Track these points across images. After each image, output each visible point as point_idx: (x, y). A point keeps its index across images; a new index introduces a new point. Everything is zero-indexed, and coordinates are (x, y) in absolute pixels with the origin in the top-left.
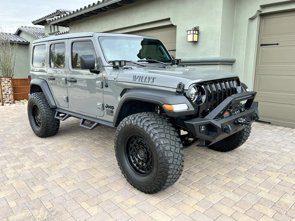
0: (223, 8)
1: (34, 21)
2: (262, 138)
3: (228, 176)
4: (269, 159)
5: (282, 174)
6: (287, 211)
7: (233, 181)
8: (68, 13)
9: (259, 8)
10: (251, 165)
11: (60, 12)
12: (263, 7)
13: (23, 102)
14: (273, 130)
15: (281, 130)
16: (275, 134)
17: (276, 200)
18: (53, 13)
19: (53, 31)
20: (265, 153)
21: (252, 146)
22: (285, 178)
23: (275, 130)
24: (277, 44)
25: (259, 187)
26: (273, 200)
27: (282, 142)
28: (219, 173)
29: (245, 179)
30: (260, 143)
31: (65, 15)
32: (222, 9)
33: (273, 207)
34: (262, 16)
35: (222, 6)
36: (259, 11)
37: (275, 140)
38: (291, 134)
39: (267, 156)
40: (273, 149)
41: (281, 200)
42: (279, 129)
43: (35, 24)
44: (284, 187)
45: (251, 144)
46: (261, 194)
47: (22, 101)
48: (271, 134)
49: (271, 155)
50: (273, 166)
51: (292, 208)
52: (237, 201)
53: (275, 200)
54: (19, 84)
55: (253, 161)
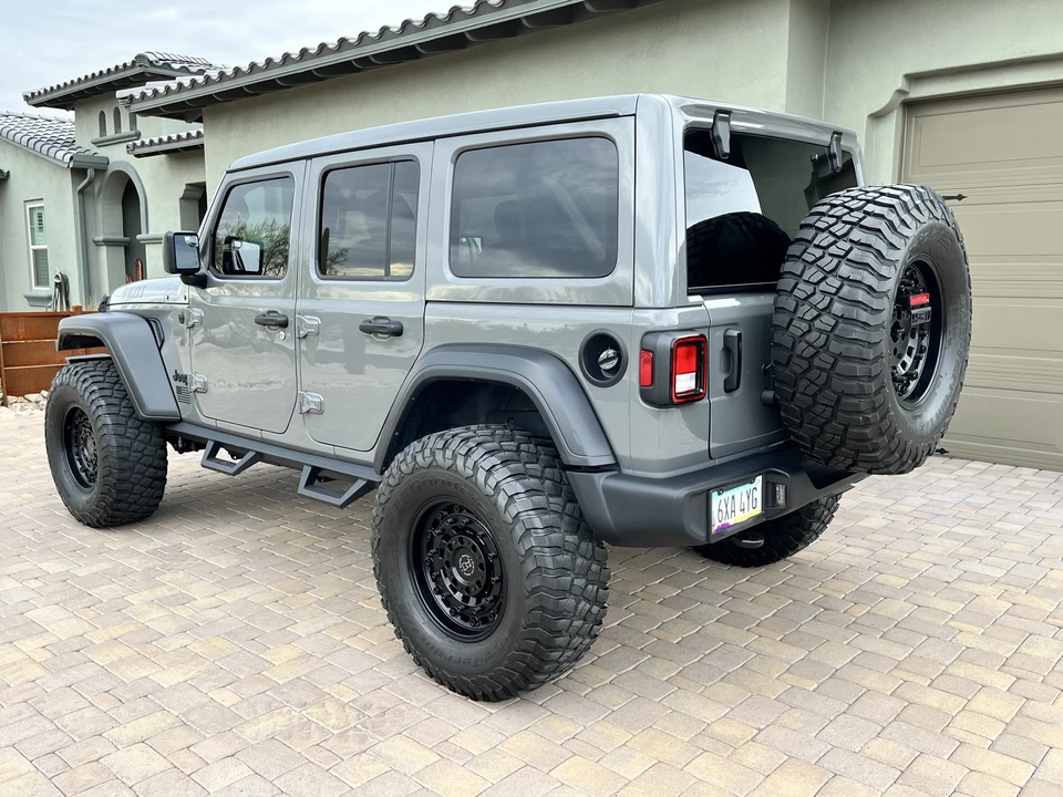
0: (788, 82)
1: (33, 94)
2: (929, 496)
3: (855, 600)
4: (966, 551)
5: (1012, 589)
6: (1045, 674)
7: (873, 610)
8: (214, 75)
9: (900, 83)
10: (915, 570)
11: (151, 62)
12: (914, 79)
13: (37, 402)
14: (957, 473)
15: (983, 472)
16: (966, 484)
17: (1008, 652)
18: (121, 64)
19: (111, 132)
20: (949, 535)
21: (906, 520)
22: (1023, 598)
23: (964, 472)
24: (960, 197)
25: (952, 623)
26: (1000, 652)
27: (994, 506)
28: (826, 592)
29: (909, 605)
30: (925, 509)
31: (200, 79)
32: (785, 82)
33: (1006, 669)
34: (911, 106)
35: (785, 75)
36: (900, 92)
37: (969, 500)
38: (1016, 482)
39: (956, 543)
40: (969, 526)
41: (1024, 649)
42: (978, 469)
43: (37, 105)
44: (1026, 621)
45: (901, 513)
46: (965, 640)
47: (32, 397)
48: (954, 484)
49: (969, 541)
50: (979, 568)
51: (1057, 668)
52: (900, 659)
53: (1005, 651)
54: (22, 331)
55: (918, 560)
